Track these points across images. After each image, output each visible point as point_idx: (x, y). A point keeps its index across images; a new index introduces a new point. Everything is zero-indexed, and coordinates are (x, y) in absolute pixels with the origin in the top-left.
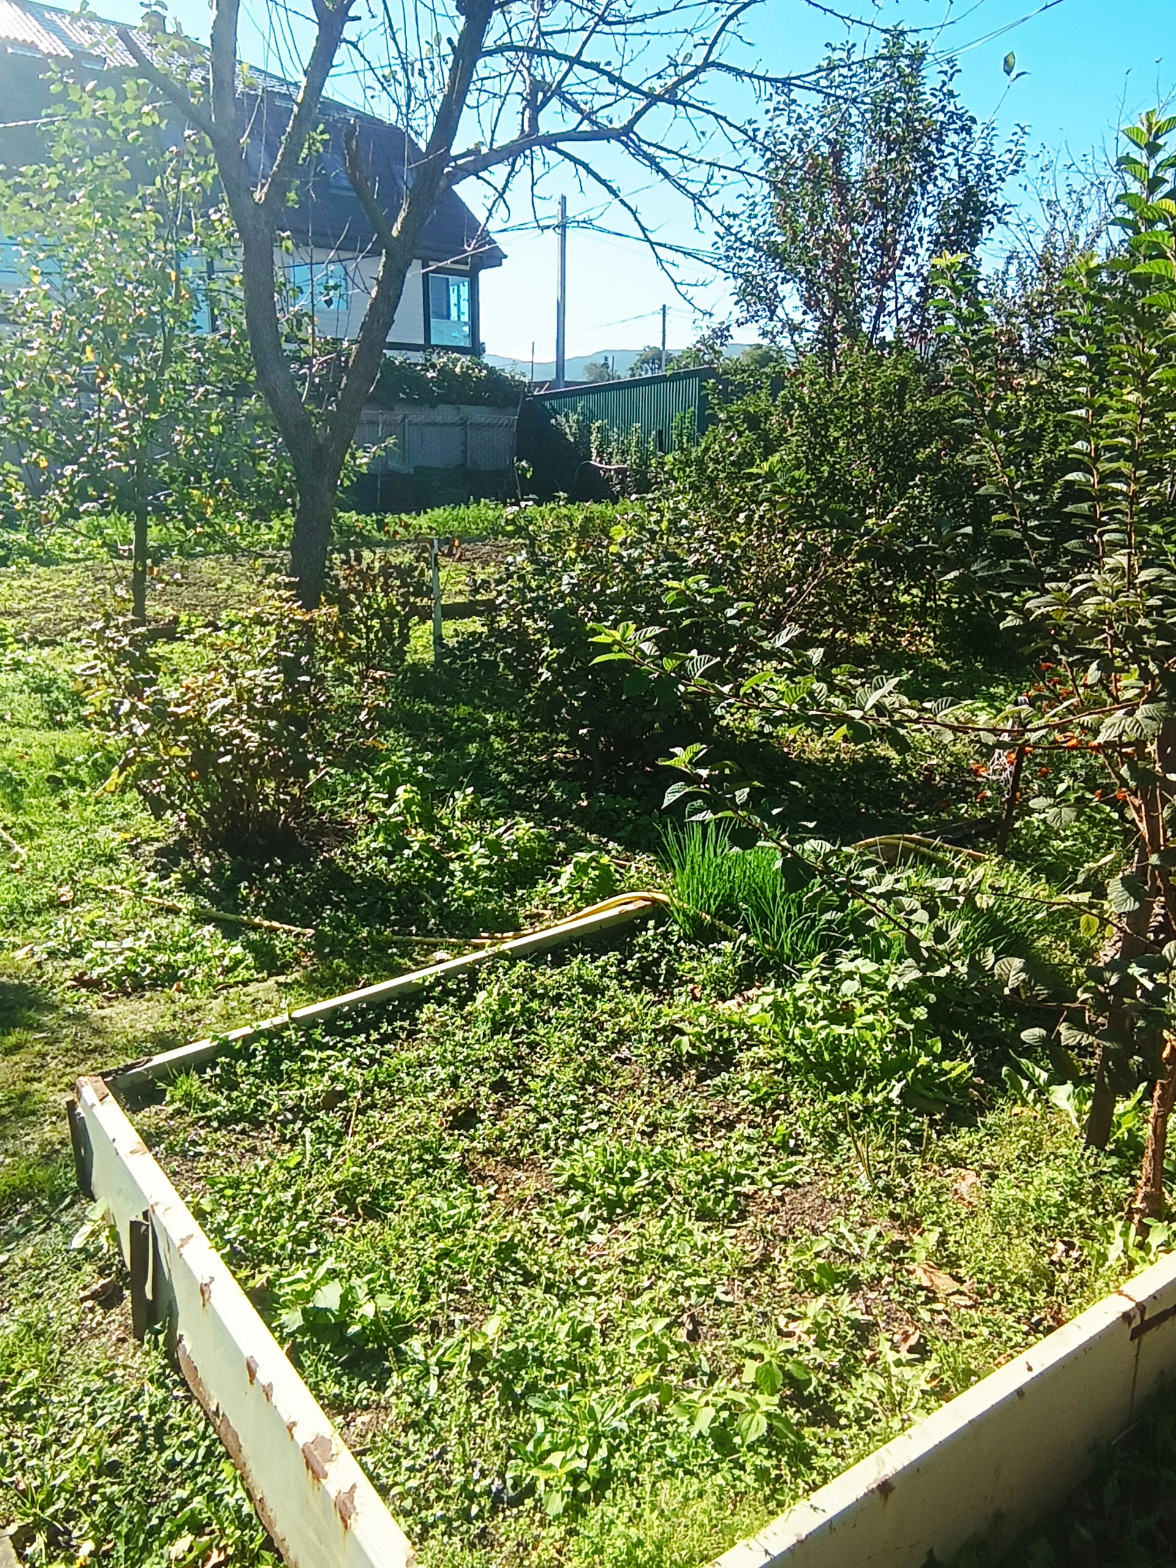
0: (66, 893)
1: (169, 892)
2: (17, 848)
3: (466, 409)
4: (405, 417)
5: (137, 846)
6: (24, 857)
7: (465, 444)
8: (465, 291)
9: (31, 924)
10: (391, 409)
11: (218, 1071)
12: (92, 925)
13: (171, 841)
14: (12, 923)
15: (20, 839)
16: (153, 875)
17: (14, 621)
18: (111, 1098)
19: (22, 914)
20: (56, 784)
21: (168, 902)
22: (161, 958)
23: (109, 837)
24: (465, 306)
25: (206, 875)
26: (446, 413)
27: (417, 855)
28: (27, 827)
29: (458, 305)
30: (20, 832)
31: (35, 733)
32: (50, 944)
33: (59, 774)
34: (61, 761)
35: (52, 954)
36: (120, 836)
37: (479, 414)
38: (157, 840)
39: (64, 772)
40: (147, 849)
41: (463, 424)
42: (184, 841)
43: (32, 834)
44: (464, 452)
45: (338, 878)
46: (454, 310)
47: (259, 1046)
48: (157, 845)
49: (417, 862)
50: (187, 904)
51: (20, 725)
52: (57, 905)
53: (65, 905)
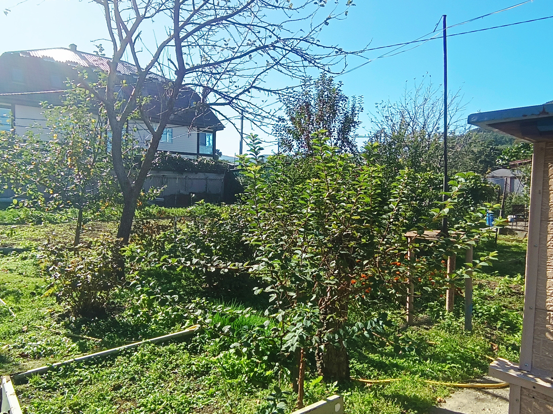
0: (25, 328)
1: (58, 328)
2: (13, 315)
3: (208, 174)
4: (186, 177)
5: (53, 314)
6: (15, 318)
7: (207, 185)
8: (211, 137)
9: (10, 338)
10: (182, 174)
11: (47, 375)
12: (30, 338)
13: (64, 312)
14: (4, 338)
15: (15, 312)
16: (55, 323)
17: (36, 243)
18: (11, 381)
19: (8, 335)
20: (33, 294)
21: (57, 331)
22: (49, 348)
23: (45, 311)
24: (211, 142)
25: (72, 322)
26: (201, 175)
27: (141, 316)
28: (19, 308)
29: (209, 142)
30: (16, 310)
31: (32, 279)
32: (15, 344)
33: (35, 292)
34: (37, 287)
35: (15, 347)
36: (48, 311)
37: (212, 176)
38: (60, 312)
39: (37, 291)
40: (57, 315)
41: (206, 179)
42: (69, 312)
43: (20, 310)
44: (206, 188)
45: (115, 324)
46: (207, 143)
47: (62, 368)
48: (60, 313)
49: (141, 318)
50: (63, 331)
51: (28, 276)
52: (21, 332)
53: (24, 332)
